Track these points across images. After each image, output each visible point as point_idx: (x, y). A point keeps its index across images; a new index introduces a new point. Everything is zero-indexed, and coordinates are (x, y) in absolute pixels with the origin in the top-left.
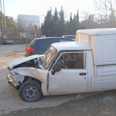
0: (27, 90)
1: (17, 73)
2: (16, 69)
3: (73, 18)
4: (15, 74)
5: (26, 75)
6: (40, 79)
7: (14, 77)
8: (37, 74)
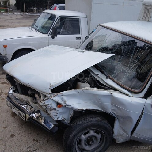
4: (55, 107)
5: (85, 109)
6: (114, 114)
7: (52, 113)
8: (112, 104)
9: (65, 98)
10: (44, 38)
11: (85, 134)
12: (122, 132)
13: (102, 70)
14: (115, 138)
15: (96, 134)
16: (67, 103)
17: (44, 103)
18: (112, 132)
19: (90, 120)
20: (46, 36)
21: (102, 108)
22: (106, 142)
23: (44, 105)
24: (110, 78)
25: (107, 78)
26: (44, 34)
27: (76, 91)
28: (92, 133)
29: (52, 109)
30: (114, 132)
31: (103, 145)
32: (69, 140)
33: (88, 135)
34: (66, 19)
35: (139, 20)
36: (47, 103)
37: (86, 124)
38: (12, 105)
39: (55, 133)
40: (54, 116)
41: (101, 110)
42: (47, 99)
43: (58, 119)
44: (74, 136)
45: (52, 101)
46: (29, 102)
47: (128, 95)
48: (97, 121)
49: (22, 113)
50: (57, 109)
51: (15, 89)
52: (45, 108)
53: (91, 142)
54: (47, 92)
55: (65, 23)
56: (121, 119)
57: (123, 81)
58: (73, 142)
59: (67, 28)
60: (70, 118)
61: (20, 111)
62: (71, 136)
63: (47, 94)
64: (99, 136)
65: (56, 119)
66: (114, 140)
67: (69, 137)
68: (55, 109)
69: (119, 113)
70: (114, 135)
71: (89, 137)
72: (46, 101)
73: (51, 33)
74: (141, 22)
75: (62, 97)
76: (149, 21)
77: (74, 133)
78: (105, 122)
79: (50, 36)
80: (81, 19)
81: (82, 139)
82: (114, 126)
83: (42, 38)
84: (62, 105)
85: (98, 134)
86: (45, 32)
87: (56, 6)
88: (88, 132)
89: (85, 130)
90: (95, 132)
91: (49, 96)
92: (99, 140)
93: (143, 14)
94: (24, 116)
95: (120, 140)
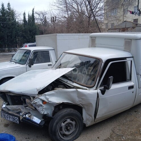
1: (46, 101)
2: (43, 95)
4: (41, 104)
5: (61, 102)
6: (81, 104)
7: (40, 109)
8: (78, 97)
9: (47, 97)
10: (23, 67)
11: (64, 123)
12: (88, 117)
13: (69, 78)
14: (85, 123)
15: (71, 122)
16: (49, 100)
17: (34, 102)
18: (82, 118)
19: (66, 111)
20: (24, 66)
21: (73, 101)
22: (79, 127)
23: (34, 103)
24: (75, 82)
25: (73, 83)
26: (23, 64)
27: (54, 92)
28: (69, 121)
29: (40, 106)
30: (84, 118)
31: (78, 129)
32: (54, 127)
33: (66, 122)
34: (38, 53)
35: (89, 47)
36: (36, 101)
37: (63, 114)
38: (6, 115)
39: (43, 125)
40: (41, 111)
41: (72, 103)
42: (36, 99)
43: (44, 113)
44: (57, 124)
45: (39, 99)
46: (20, 109)
47: (87, 89)
48: (71, 111)
49: (16, 117)
50: (43, 105)
51: (7, 103)
52: (35, 105)
53: (69, 128)
54: (35, 94)
55: (38, 56)
56: (86, 107)
57: (83, 82)
58: (56, 128)
59: (40, 59)
60: (52, 113)
61: (14, 117)
62: (55, 124)
63: (35, 95)
64: (74, 123)
65: (42, 113)
66: (85, 125)
67: (53, 125)
68: (41, 106)
69: (84, 102)
70: (84, 121)
71: (67, 124)
72: (35, 100)
73: (28, 64)
74: (91, 48)
75: (46, 97)
76: (95, 47)
77: (56, 121)
78: (76, 111)
79: (27, 66)
80: (50, 51)
81: (62, 126)
82: (82, 114)
83: (21, 68)
84: (46, 102)
85: (73, 121)
86: (23, 63)
87: (26, 45)
88: (66, 121)
89: (63, 119)
90: (71, 120)
91: (37, 96)
92: (74, 126)
93: (91, 43)
94: (18, 119)
95: (88, 123)
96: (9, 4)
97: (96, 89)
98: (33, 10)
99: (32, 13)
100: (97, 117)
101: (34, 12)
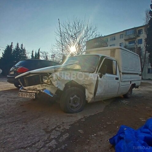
0: (71, 98)
3: (34, 56)
6: (85, 84)
7: (55, 83)
14: (87, 100)
29: (55, 80)
30: (86, 96)
33: (74, 97)
38: (24, 93)
40: (56, 85)
43: (58, 87)
49: (32, 94)
53: (75, 102)
64: (79, 98)
70: (86, 98)
89: (72, 94)
90: (77, 96)
92: (79, 101)
94: (35, 95)
95: (89, 100)
96: (22, 45)
97: (96, 73)
98: (39, 49)
99: (38, 52)
100: (96, 95)
101: (40, 52)
